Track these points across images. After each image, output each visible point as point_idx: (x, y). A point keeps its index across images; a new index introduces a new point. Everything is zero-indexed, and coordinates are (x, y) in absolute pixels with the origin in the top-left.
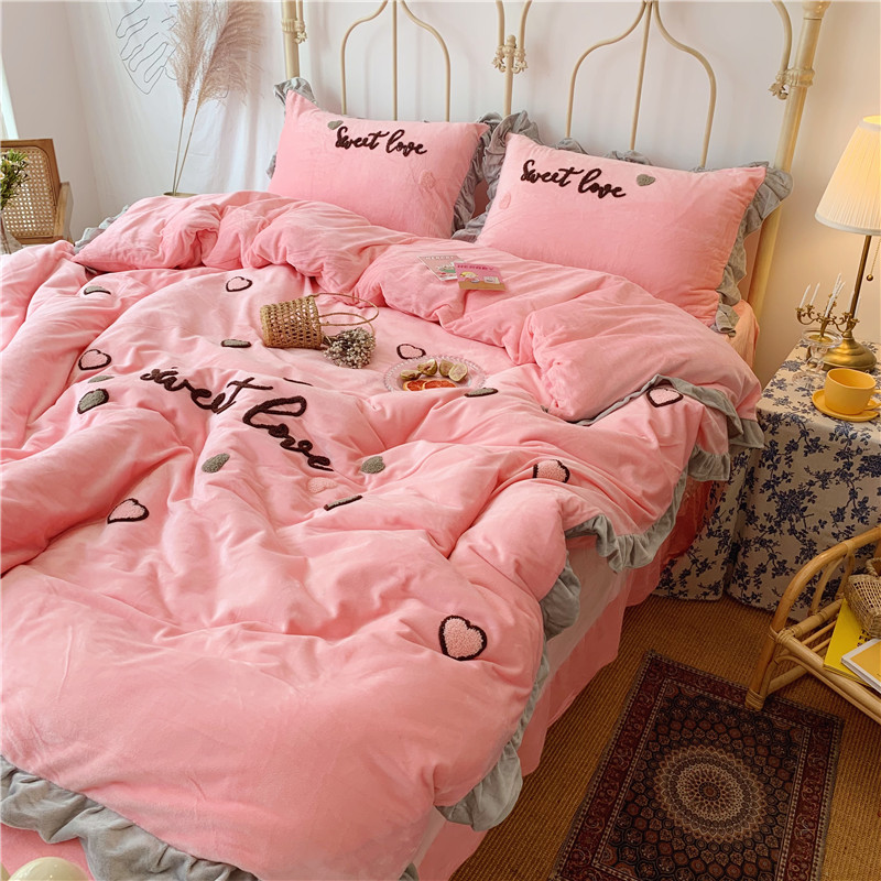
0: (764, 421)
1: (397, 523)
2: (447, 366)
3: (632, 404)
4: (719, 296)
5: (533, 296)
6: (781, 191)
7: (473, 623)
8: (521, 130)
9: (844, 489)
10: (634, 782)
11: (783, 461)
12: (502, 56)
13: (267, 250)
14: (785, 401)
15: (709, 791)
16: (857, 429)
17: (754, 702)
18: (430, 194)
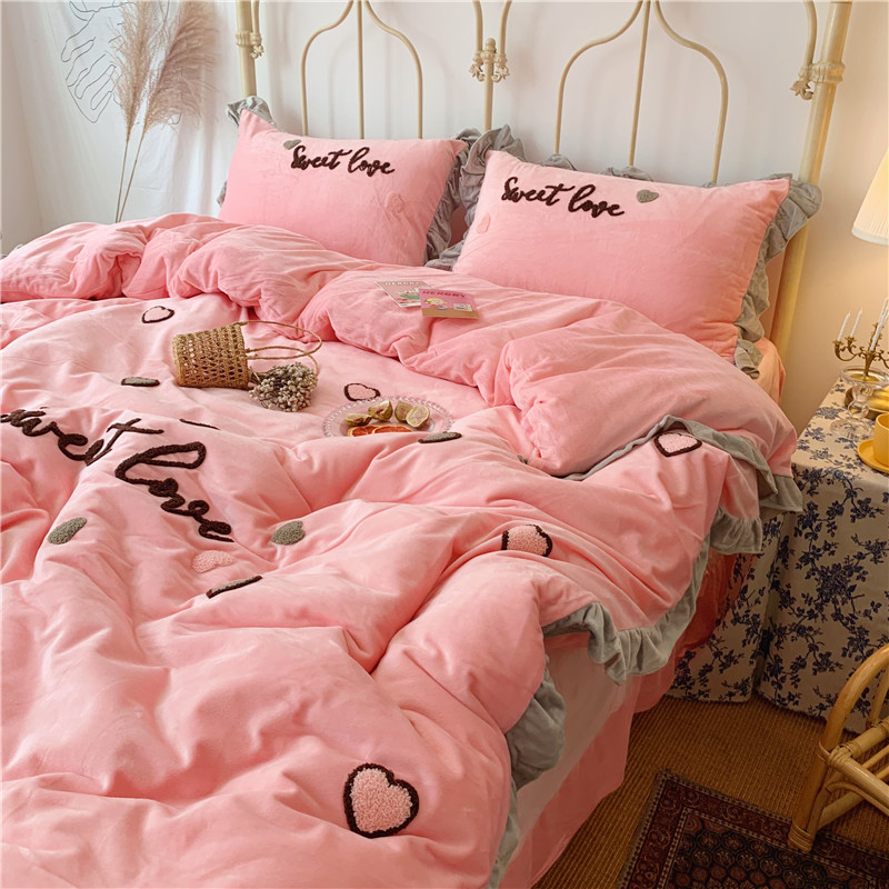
0: (800, 478)
1: (304, 617)
2: (404, 409)
3: (636, 453)
4: (737, 330)
5: (512, 325)
6: (809, 207)
7: (399, 775)
8: (503, 147)
11: (824, 529)
12: (480, 63)
13: (195, 275)
14: (824, 454)
17: (801, 841)
18: (399, 220)
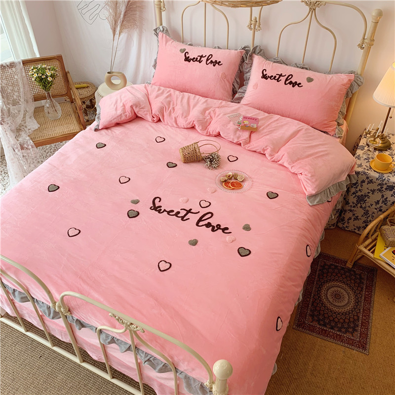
4: (336, 123)
6: (360, 83)
8: (258, 53)
10: (314, 295)
12: (251, 24)
14: (361, 165)
17: (349, 265)
18: (224, 81)
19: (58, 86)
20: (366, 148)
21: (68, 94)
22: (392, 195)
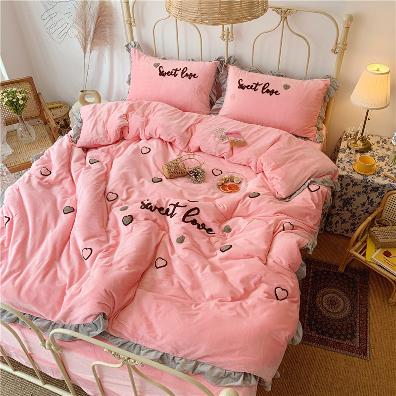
2: (233, 178)
3: (304, 191)
4: (316, 128)
6: (336, 87)
7: (283, 288)
8: (233, 63)
9: (365, 196)
10: (310, 304)
11: (345, 189)
12: (224, 35)
13: (152, 134)
14: (344, 169)
15: (333, 303)
16: (370, 177)
17: (341, 269)
18: (201, 93)
19: (31, 108)
20: (347, 151)
21: (41, 115)
22: (377, 197)
